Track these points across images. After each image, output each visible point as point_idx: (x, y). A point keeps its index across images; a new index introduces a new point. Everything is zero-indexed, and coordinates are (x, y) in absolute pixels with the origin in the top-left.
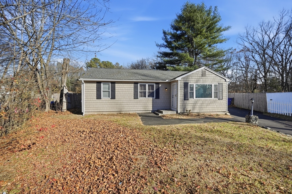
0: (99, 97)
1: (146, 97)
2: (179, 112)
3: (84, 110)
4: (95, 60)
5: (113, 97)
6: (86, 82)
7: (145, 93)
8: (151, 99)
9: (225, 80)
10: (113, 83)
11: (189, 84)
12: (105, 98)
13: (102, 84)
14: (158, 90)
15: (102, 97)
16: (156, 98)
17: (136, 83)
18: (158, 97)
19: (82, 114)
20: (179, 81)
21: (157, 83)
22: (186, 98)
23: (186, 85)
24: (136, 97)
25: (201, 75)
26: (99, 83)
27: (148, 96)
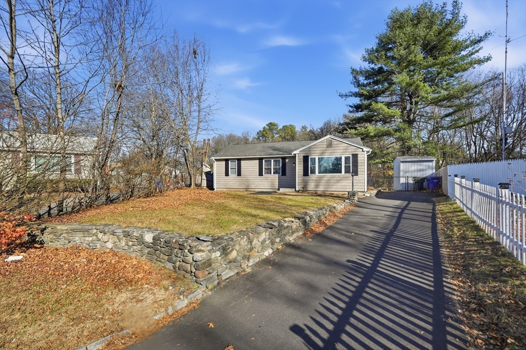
0: (227, 174)
1: (271, 173)
2: (297, 190)
3: (215, 187)
4: (271, 126)
5: (239, 174)
6: (217, 160)
7: (270, 169)
8: (277, 175)
9: (363, 149)
10: (239, 160)
11: (310, 157)
12: (233, 175)
13: (230, 162)
14: (284, 165)
15: (230, 174)
16: (282, 175)
17: (261, 159)
18: (284, 173)
19: (214, 189)
20: (297, 155)
21: (284, 159)
22: (306, 173)
23: (306, 159)
24: (261, 174)
25: (326, 146)
26: (227, 161)
27: (274, 173)
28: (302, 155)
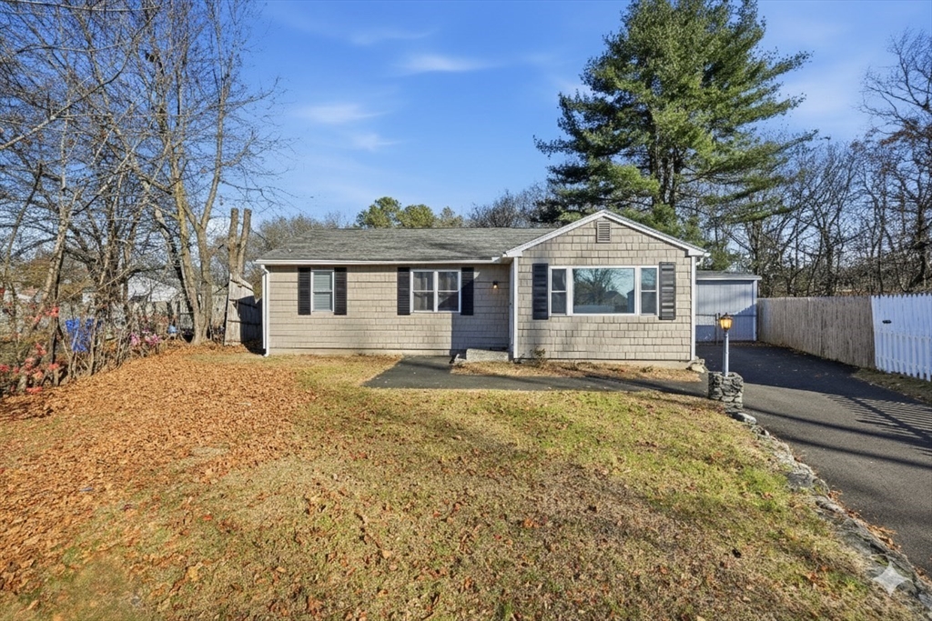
0: (304, 309)
1: (431, 307)
2: (516, 356)
3: (268, 342)
4: (386, 203)
5: (341, 309)
7: (431, 296)
8: (448, 314)
9: (686, 251)
10: (341, 270)
11: (551, 268)
12: (321, 314)
13: (312, 274)
14: (468, 287)
15: (312, 309)
16: (463, 313)
17: (403, 270)
18: (468, 309)
19: (263, 352)
20: (516, 260)
21: (468, 269)
22: (539, 312)
23: (539, 271)
24: (403, 310)
25: (592, 239)
26: (304, 270)
27: (441, 307)
28: (531, 262)
